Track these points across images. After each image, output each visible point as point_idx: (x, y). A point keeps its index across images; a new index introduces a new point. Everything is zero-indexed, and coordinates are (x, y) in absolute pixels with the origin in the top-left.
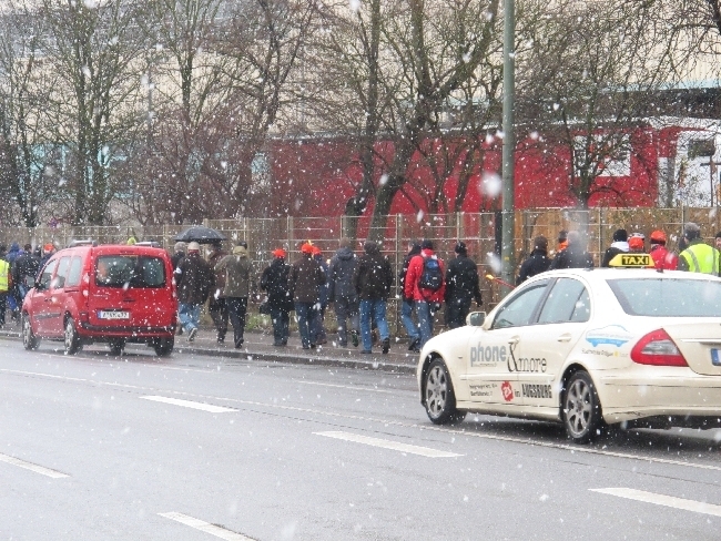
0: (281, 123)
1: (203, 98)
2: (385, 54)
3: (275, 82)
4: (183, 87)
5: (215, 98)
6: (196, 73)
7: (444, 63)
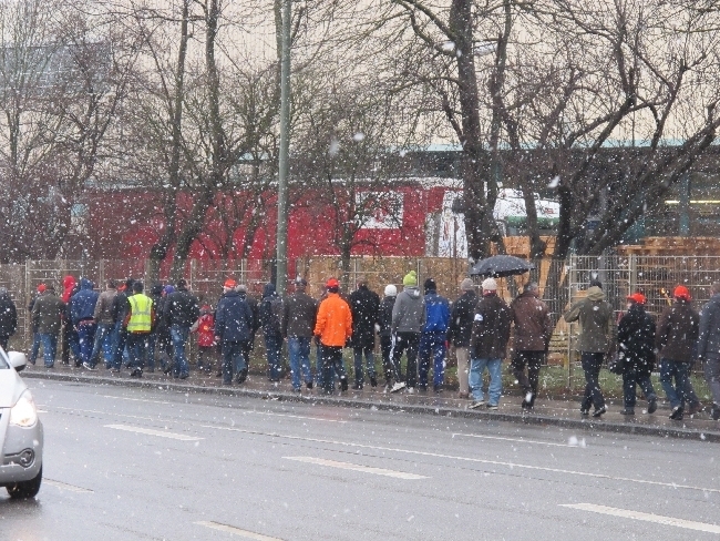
0: (97, 174)
1: (28, 151)
2: (185, 122)
3: (93, 137)
4: (11, 140)
5: (39, 151)
6: (23, 128)
7: (236, 131)
